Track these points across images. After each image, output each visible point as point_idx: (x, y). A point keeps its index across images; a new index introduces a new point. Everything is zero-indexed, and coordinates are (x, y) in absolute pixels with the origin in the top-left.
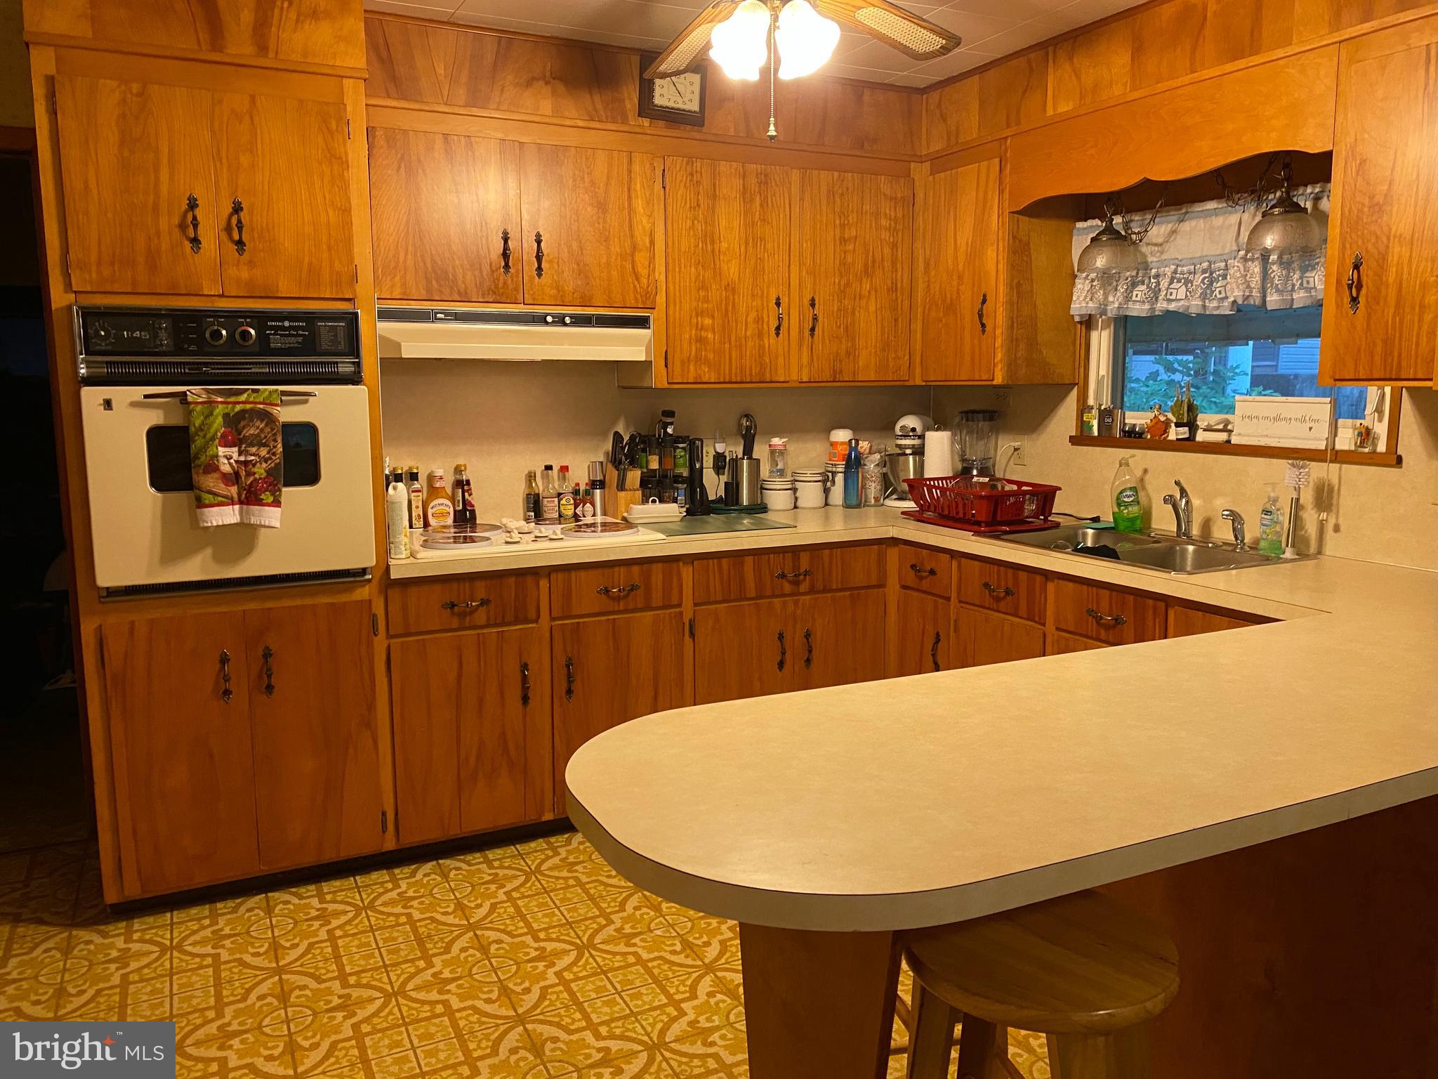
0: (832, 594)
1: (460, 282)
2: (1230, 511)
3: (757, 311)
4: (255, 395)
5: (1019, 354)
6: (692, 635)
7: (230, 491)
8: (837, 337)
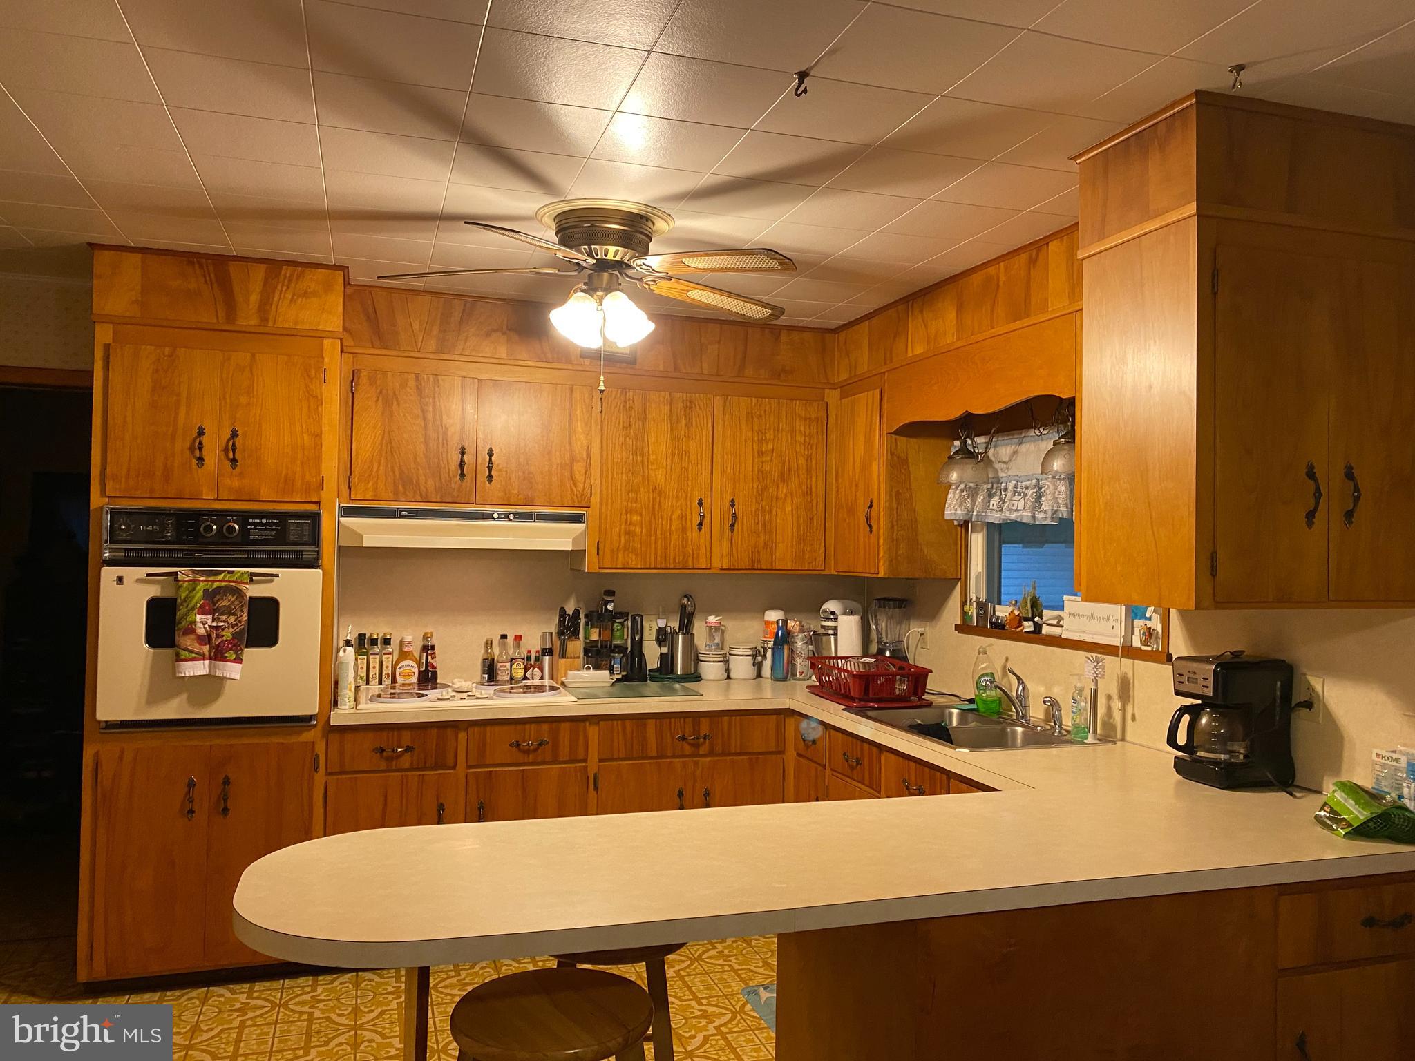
0: (731, 757)
1: (422, 487)
2: (1050, 697)
3: (682, 510)
4: (230, 575)
5: (900, 552)
6: (596, 788)
7: (202, 649)
8: (755, 532)
